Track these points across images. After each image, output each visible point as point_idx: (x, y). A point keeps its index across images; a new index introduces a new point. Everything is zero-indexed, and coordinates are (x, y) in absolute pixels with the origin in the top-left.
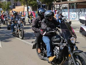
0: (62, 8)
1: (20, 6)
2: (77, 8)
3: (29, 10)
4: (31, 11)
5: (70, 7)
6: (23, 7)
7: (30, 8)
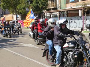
0: (52, 16)
1: (8, 14)
2: (67, 17)
3: (19, 19)
4: (20, 19)
5: (61, 15)
6: (11, 15)
7: (19, 16)
